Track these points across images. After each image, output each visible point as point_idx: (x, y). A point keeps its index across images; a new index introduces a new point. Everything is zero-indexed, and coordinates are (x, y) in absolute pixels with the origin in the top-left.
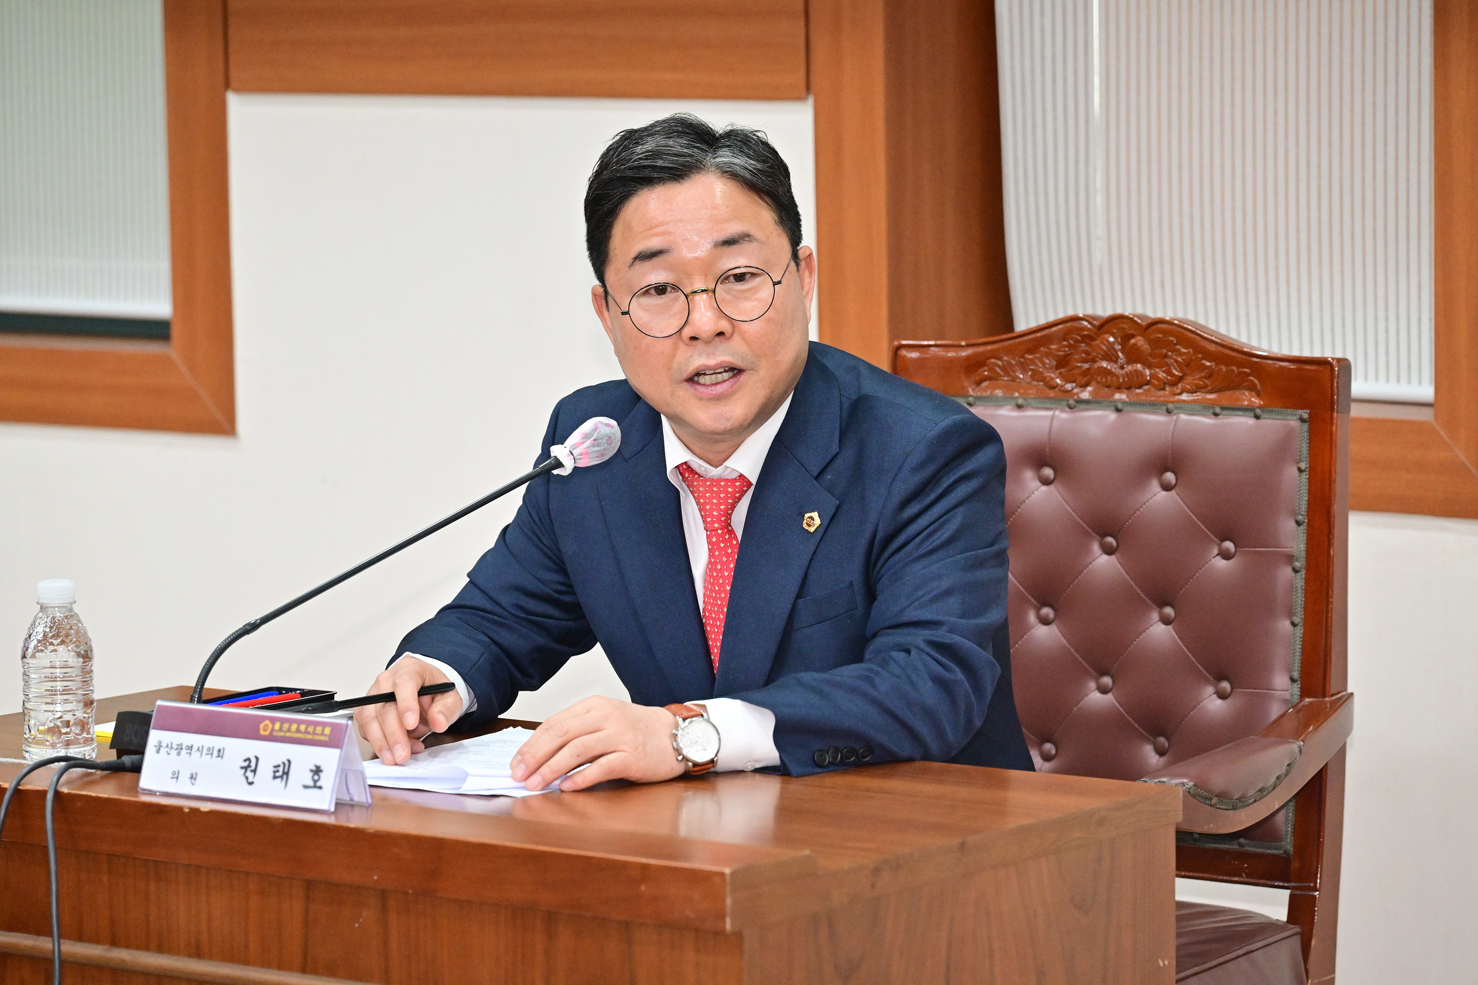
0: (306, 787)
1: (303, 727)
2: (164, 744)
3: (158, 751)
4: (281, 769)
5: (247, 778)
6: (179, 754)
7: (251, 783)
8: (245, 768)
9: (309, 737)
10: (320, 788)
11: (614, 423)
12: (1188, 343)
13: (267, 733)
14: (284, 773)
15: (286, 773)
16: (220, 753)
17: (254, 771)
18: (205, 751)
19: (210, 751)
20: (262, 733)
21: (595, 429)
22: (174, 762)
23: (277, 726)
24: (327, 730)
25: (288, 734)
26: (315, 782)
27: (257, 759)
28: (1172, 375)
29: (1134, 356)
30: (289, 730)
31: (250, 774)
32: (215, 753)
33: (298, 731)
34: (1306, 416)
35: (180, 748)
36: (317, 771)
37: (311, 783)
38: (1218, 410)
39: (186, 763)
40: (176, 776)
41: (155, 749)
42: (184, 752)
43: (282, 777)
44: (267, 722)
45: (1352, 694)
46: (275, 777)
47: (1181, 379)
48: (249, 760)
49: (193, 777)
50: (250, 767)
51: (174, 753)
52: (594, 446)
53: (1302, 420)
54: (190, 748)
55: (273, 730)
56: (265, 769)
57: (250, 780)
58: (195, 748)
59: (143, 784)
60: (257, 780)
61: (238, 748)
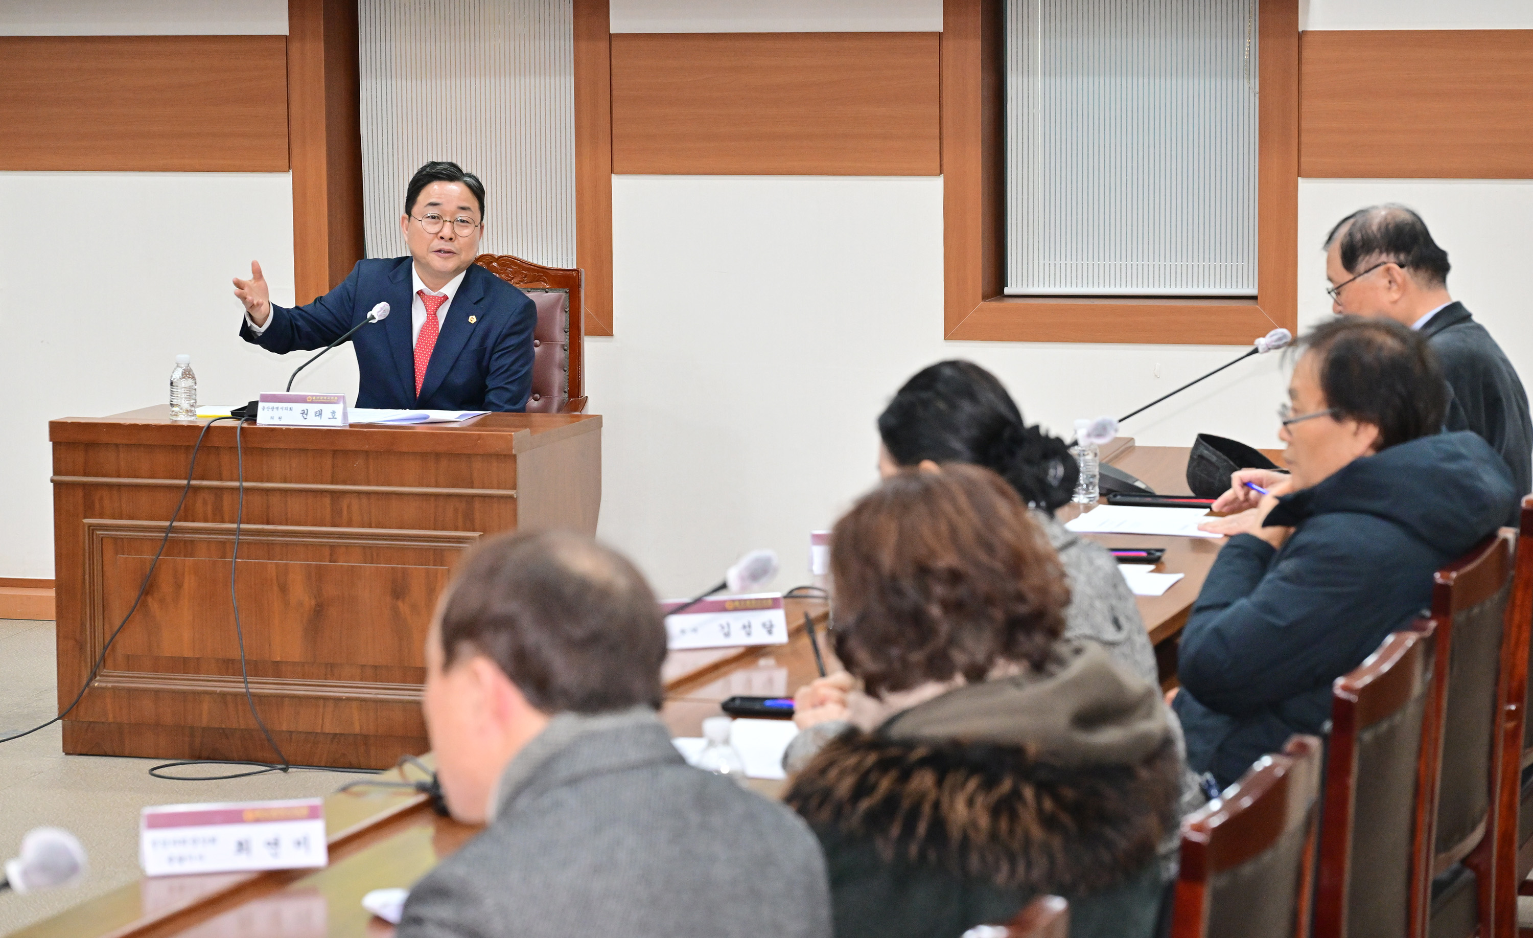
0: (329, 418)
2: (266, 407)
3: (263, 410)
4: (318, 413)
5: (303, 417)
6: (272, 410)
7: (306, 419)
8: (303, 414)
9: (328, 401)
10: (336, 418)
12: (516, 264)
13: (310, 401)
14: (320, 414)
15: (321, 414)
16: (291, 409)
17: (307, 414)
18: (284, 409)
19: (286, 409)
20: (308, 401)
22: (270, 413)
23: (314, 398)
24: (337, 398)
25: (319, 401)
26: (333, 416)
27: (307, 410)
28: (509, 277)
30: (320, 399)
32: (289, 409)
33: (324, 399)
34: (568, 291)
35: (273, 408)
36: (334, 412)
37: (332, 417)
38: (529, 290)
39: (276, 414)
40: (272, 418)
41: (262, 409)
42: (275, 410)
43: (319, 416)
44: (310, 397)
45: (587, 397)
46: (316, 416)
47: (513, 278)
48: (304, 410)
49: (280, 418)
51: (270, 410)
53: (566, 292)
54: (278, 408)
55: (313, 399)
56: (311, 414)
57: (305, 417)
58: (280, 408)
59: (258, 421)
60: (308, 417)
61: (299, 407)
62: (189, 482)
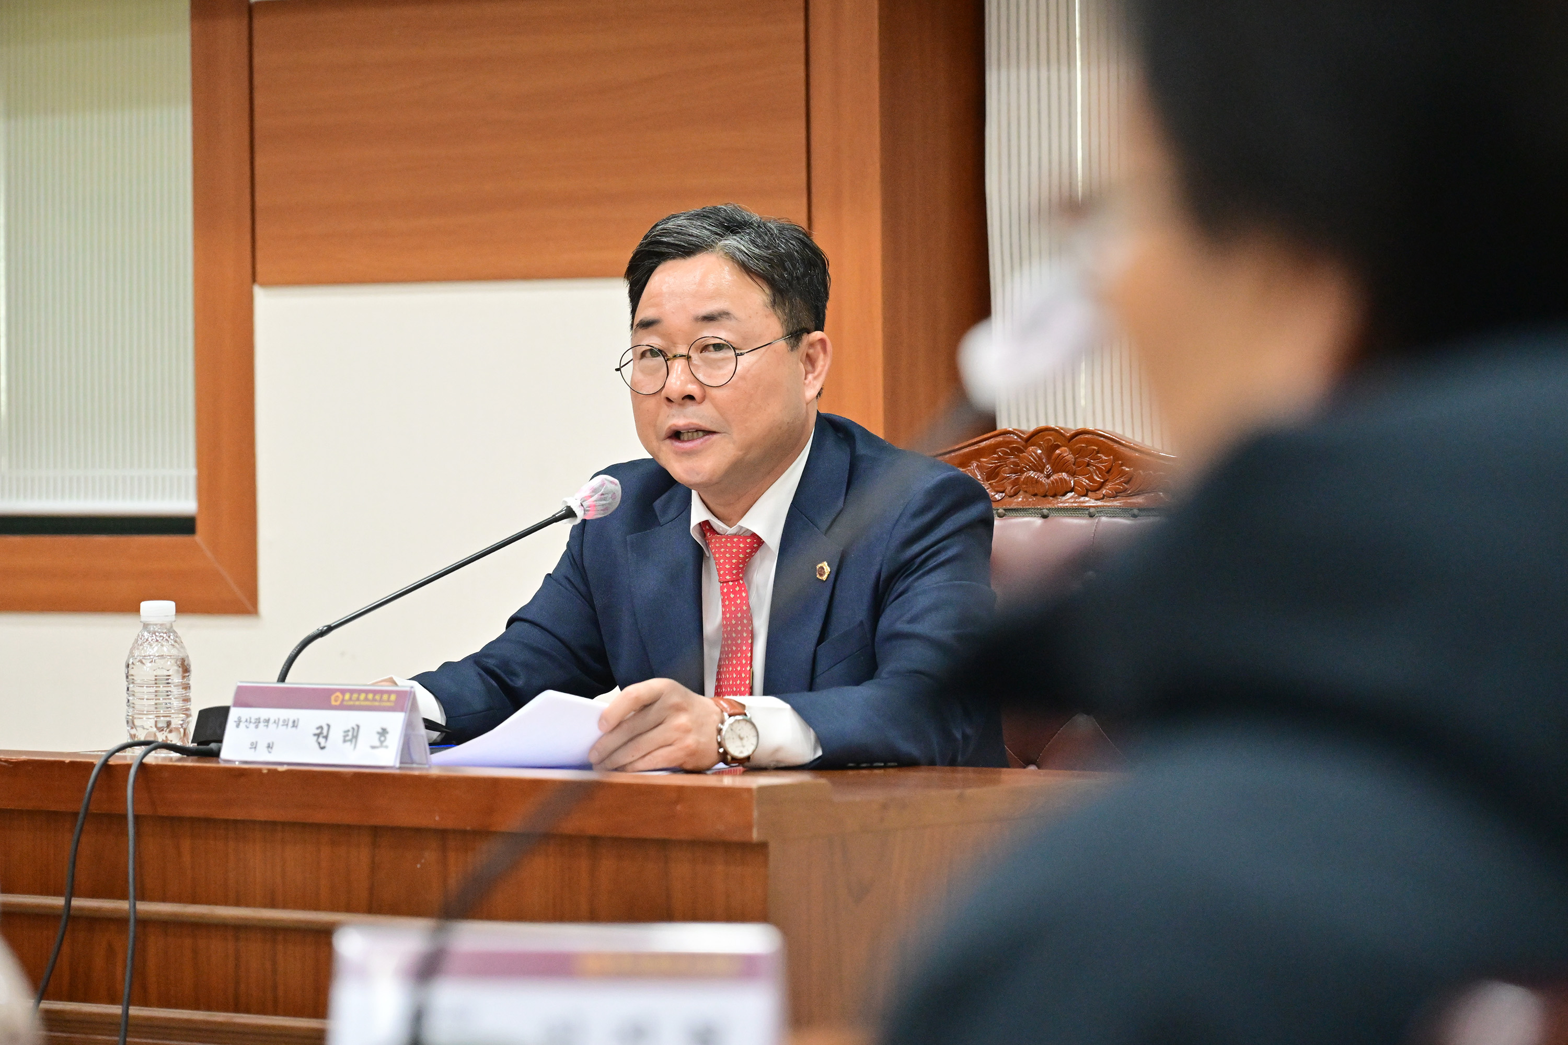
0: (373, 747)
1: (370, 696)
2: (243, 719)
3: (238, 726)
4: (350, 734)
5: (319, 743)
6: (257, 727)
7: (322, 748)
8: (318, 735)
9: (377, 704)
10: (387, 747)
11: (617, 481)
12: (1109, 451)
13: (338, 703)
14: (353, 737)
15: (355, 737)
16: (295, 724)
17: (326, 737)
18: (281, 723)
19: (286, 723)
20: (333, 703)
21: (603, 485)
22: (252, 734)
23: (347, 696)
24: (393, 697)
25: (357, 703)
26: (382, 742)
27: (329, 726)
28: (1094, 481)
29: (1059, 465)
30: (358, 699)
31: (322, 740)
32: (291, 724)
33: (366, 699)
35: (258, 721)
36: (384, 732)
37: (377, 743)
38: (1136, 512)
39: (263, 735)
40: (254, 746)
41: (235, 724)
42: (261, 725)
43: (351, 741)
44: (338, 694)
46: (345, 741)
47: (1102, 485)
48: (321, 727)
49: (270, 746)
50: (321, 734)
51: (252, 726)
52: (601, 500)
54: (267, 721)
55: (343, 700)
56: (336, 735)
57: (322, 745)
58: (272, 721)
59: (224, 755)
60: (329, 744)
61: (311, 718)
62: (68, 902)
